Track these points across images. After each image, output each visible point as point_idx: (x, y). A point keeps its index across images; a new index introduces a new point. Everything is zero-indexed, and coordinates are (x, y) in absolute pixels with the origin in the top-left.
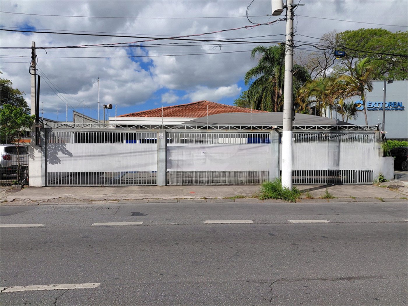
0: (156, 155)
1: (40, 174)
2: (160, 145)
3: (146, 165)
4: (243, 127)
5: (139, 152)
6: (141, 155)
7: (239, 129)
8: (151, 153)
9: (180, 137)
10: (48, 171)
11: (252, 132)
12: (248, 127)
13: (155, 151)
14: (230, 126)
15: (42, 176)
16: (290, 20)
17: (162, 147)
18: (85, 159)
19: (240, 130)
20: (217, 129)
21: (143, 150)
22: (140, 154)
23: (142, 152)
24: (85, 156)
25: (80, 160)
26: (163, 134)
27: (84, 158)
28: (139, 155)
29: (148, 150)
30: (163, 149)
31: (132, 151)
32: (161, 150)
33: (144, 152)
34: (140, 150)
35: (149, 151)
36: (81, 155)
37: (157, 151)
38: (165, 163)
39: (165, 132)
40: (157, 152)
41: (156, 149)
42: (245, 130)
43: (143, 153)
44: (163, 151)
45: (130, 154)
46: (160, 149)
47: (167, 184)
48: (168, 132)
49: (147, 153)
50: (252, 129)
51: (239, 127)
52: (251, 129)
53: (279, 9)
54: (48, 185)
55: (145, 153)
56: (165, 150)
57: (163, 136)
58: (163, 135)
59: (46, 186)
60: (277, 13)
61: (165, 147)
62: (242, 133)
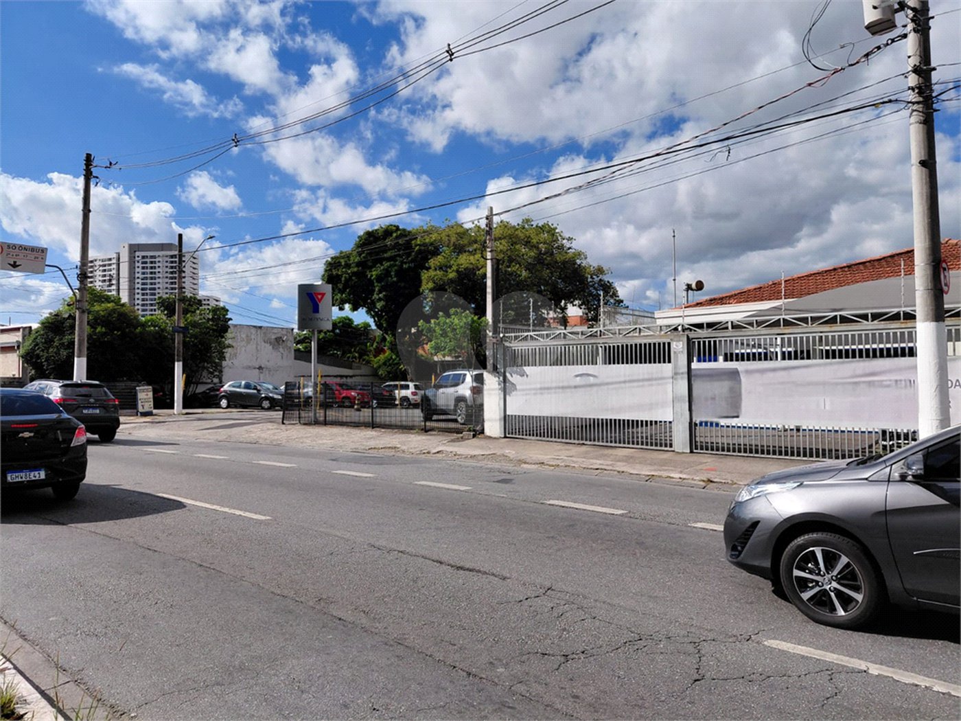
0: (669, 387)
1: (498, 417)
2: (675, 367)
3: (651, 407)
4: (875, 317)
5: (638, 381)
6: (643, 386)
7: (865, 322)
8: (660, 382)
9: (819, 346)
10: (508, 413)
11: (903, 326)
12: (891, 314)
13: (668, 378)
14: (840, 315)
15: (500, 420)
16: (912, 33)
17: (681, 371)
18: (555, 393)
19: (870, 322)
20: (805, 325)
21: (646, 376)
22: (641, 384)
23: (643, 380)
24: (556, 388)
25: (548, 393)
26: (681, 343)
27: (553, 391)
28: (638, 387)
29: (654, 376)
30: (682, 373)
31: (627, 379)
32: (679, 376)
33: (649, 380)
34: (641, 377)
35: (656, 379)
36: (549, 385)
37: (672, 378)
38: (687, 404)
39: (685, 339)
40: (671, 380)
41: (670, 374)
42: (882, 322)
43: (646, 383)
44: (682, 378)
45: (623, 385)
46: (676, 374)
47: (695, 451)
48: (692, 339)
49: (654, 382)
50: (904, 319)
51: (865, 317)
52: (900, 319)
53: (871, 20)
54: (507, 435)
55: (650, 383)
56: (686, 376)
57: (683, 348)
58: (681, 346)
59: (505, 437)
60: (875, 28)
61: (686, 370)
62: (875, 332)
